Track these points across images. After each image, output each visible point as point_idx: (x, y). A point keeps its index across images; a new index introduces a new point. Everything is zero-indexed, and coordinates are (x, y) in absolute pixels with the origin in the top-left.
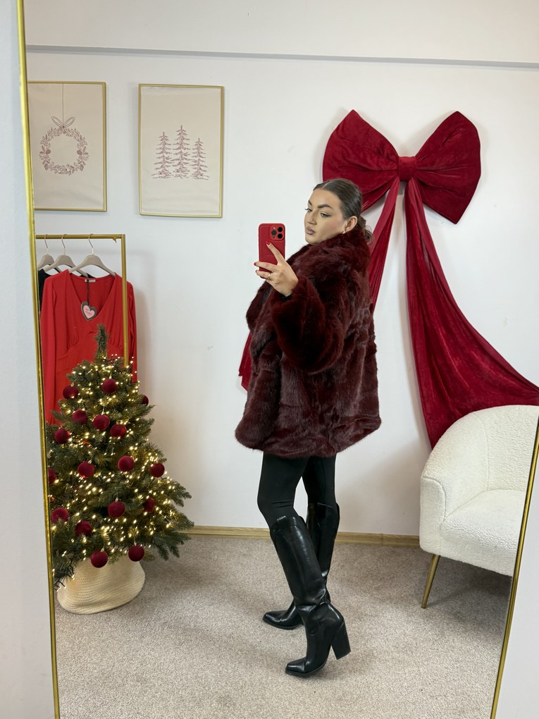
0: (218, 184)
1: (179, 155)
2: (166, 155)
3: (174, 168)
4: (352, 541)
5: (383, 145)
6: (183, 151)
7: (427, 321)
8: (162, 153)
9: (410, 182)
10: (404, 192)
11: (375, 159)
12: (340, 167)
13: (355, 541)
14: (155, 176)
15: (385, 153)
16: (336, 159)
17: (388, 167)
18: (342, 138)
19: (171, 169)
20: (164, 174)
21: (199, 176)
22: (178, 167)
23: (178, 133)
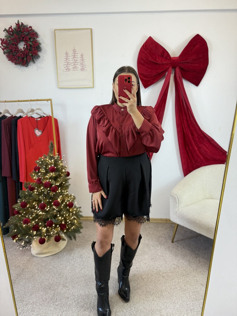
0: (92, 72)
1: (73, 61)
2: (68, 61)
3: (72, 66)
4: (154, 222)
5: (164, 52)
6: (76, 59)
7: (185, 130)
8: (66, 60)
9: (176, 69)
10: (174, 73)
11: (160, 59)
12: (145, 63)
13: (155, 222)
14: (64, 71)
15: (165, 56)
16: (142, 59)
17: (166, 62)
18: (145, 50)
19: (71, 67)
20: (68, 69)
21: (83, 70)
22: (74, 66)
23: (73, 51)
